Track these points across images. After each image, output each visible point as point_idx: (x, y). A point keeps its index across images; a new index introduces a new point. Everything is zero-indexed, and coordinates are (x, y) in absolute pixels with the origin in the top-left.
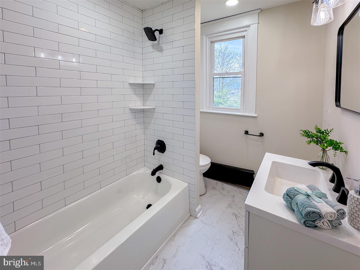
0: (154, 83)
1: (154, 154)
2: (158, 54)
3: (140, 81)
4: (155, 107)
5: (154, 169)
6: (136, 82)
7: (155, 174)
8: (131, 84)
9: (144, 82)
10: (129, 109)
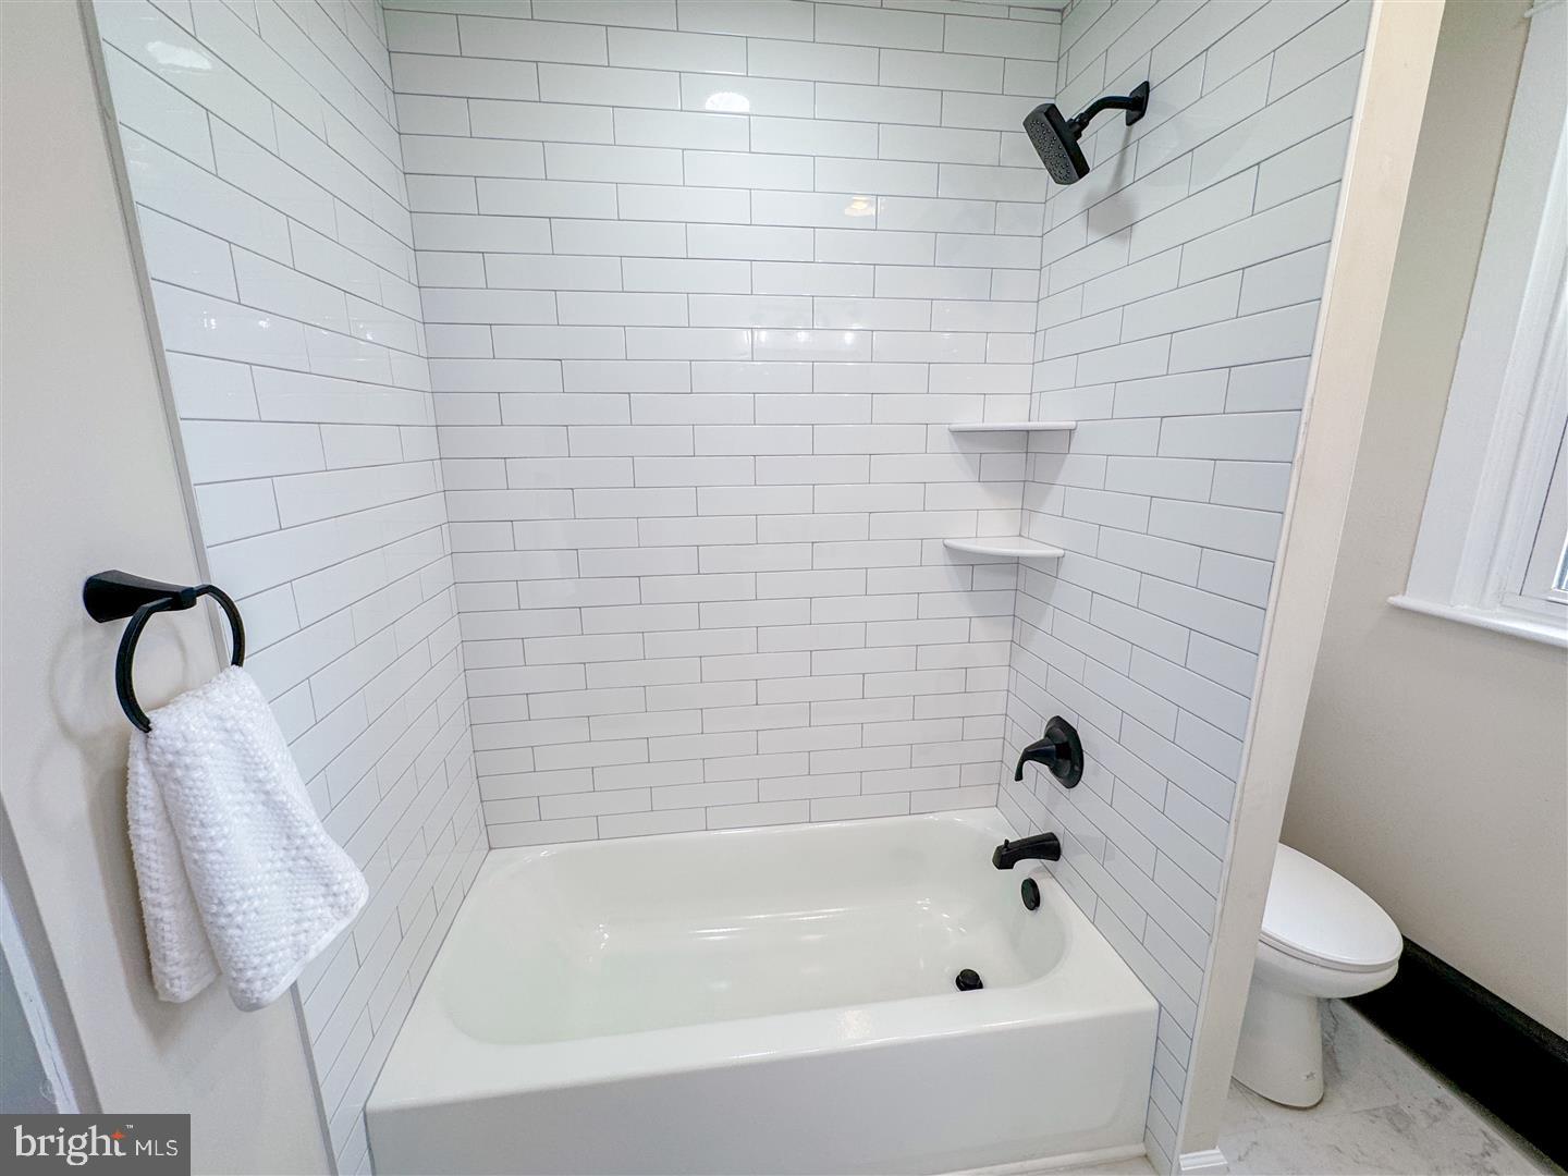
0: (1072, 424)
1: (1019, 776)
2: (1108, 253)
3: (1011, 417)
4: (1062, 552)
5: (1007, 841)
6: (989, 424)
7: (1011, 867)
8: (960, 434)
9: (1033, 425)
10: (946, 546)
